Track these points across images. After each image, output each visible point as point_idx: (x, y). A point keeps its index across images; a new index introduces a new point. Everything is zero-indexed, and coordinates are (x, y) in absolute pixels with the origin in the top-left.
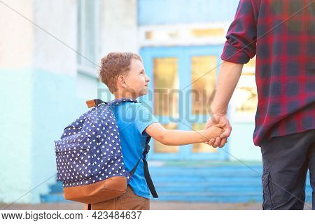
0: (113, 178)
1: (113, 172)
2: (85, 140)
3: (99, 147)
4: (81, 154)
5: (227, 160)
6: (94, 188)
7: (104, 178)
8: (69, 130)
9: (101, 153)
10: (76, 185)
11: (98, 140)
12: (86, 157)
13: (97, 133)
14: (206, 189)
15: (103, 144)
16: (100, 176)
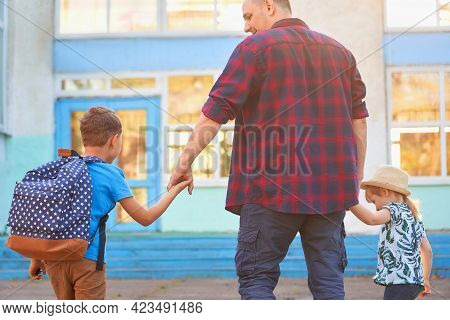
0: (78, 240)
1: (78, 233)
2: (60, 192)
3: (70, 203)
4: (52, 206)
5: (158, 231)
6: (55, 245)
7: (67, 237)
8: (33, 175)
9: (71, 209)
10: (32, 236)
11: (72, 196)
12: (56, 210)
13: (74, 188)
14: (137, 263)
15: (74, 201)
16: (64, 233)
